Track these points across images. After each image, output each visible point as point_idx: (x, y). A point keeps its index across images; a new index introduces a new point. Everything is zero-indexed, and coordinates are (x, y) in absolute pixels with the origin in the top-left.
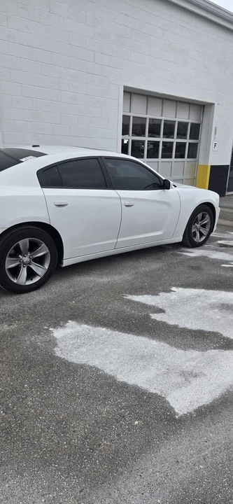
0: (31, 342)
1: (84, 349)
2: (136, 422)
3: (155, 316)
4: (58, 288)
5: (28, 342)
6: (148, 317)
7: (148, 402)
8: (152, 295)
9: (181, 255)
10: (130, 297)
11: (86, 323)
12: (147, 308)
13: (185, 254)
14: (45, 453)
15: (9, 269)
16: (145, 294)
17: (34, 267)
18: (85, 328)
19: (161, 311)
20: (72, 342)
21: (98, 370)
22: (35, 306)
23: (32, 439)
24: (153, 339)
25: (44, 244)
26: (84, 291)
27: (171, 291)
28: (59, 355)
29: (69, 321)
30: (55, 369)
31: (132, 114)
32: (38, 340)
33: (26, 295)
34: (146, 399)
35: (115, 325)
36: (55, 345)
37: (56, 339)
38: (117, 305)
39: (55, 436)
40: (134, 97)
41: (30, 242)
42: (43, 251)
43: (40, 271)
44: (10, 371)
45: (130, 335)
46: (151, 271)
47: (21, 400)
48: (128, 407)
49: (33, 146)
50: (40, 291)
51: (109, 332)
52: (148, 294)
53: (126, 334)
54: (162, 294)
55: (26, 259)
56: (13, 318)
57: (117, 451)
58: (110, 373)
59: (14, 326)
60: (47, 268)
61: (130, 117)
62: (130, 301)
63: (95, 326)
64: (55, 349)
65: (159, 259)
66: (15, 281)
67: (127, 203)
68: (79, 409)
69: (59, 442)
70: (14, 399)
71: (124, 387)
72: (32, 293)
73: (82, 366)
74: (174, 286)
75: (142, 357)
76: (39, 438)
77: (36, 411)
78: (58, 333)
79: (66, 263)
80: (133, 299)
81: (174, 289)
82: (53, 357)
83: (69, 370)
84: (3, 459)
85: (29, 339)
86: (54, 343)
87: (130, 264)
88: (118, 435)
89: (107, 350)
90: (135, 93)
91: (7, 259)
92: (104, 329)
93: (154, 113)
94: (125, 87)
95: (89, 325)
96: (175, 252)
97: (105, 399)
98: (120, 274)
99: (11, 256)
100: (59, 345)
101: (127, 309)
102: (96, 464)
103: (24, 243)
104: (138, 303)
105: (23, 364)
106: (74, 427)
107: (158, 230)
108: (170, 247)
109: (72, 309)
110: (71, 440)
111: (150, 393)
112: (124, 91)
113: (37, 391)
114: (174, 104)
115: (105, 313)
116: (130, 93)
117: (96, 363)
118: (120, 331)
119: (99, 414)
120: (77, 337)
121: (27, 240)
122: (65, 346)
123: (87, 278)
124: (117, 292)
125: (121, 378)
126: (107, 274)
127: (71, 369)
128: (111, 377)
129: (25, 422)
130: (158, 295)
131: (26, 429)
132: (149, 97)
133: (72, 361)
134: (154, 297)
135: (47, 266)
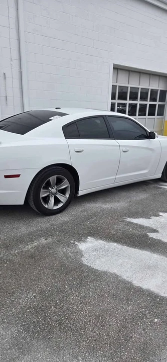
0: (64, 253)
1: (103, 260)
2: (156, 320)
3: (151, 235)
4: (75, 212)
5: (62, 253)
6: (147, 236)
7: (161, 304)
8: (146, 218)
9: (161, 188)
10: (129, 220)
11: (101, 239)
12: (144, 228)
13: (163, 187)
14: (91, 342)
15: (42, 198)
16: (140, 218)
17: (59, 196)
18: (100, 243)
19: (155, 231)
20: (94, 253)
21: (117, 276)
22: (61, 224)
23: (79, 330)
24: (154, 253)
25: (66, 180)
26: (95, 214)
27: (159, 215)
28: (86, 264)
29: (89, 237)
30: (85, 274)
31: (118, 84)
32: (69, 251)
33: (54, 216)
34: (159, 301)
35: (123, 241)
36: (82, 255)
37: (82, 251)
38: (121, 226)
39: (96, 329)
40: (120, 72)
41: (58, 178)
42: (65, 184)
43: (63, 199)
44: (53, 275)
45: (136, 250)
46: (141, 200)
47: (65, 298)
48: (146, 307)
49: (56, 108)
50: (63, 214)
51: (120, 246)
52: (142, 217)
53: (133, 249)
54: (153, 218)
55: (54, 190)
56: (47, 234)
57: (145, 343)
58: (127, 279)
59: (50, 240)
60: (68, 197)
61: (116, 86)
62: (130, 223)
63: (108, 242)
64: (82, 259)
65: (145, 190)
66: (46, 207)
67: (124, 149)
68: (109, 307)
69: (100, 333)
70: (60, 296)
71: (140, 291)
72: (57, 215)
73: (105, 273)
74: (161, 211)
75: (149, 267)
76: (85, 329)
77: (78, 307)
78: (82, 246)
79: (81, 193)
80: (132, 222)
81: (161, 214)
82: (81, 265)
83: (96, 275)
84: (61, 345)
85: (61, 251)
86: (80, 253)
87: (124, 194)
88: (144, 330)
89: (121, 261)
90: (121, 69)
91: (42, 190)
92: (115, 244)
93: (133, 83)
94: (114, 65)
95: (103, 240)
96: (156, 185)
97: (128, 299)
98: (119, 201)
99: (44, 188)
100: (85, 256)
101: (130, 229)
102: (131, 352)
103: (53, 179)
104: (136, 225)
105: (61, 270)
106: (108, 322)
107: (144, 169)
108: (151, 182)
109: (88, 228)
110: (109, 332)
111: (161, 297)
112: (114, 68)
113: (76, 291)
114: (148, 76)
115: (113, 232)
116: (117, 69)
117: (114, 270)
118: (128, 246)
119: (126, 312)
120: (96, 250)
121: (55, 176)
122: (89, 256)
123: (95, 205)
124: (120, 215)
125: (136, 283)
126: (109, 202)
127: (97, 276)
128: (129, 283)
129: (72, 316)
130: (149, 218)
131: (73, 321)
132: (130, 71)
133: (97, 268)
134: (147, 220)
135: (67, 196)
